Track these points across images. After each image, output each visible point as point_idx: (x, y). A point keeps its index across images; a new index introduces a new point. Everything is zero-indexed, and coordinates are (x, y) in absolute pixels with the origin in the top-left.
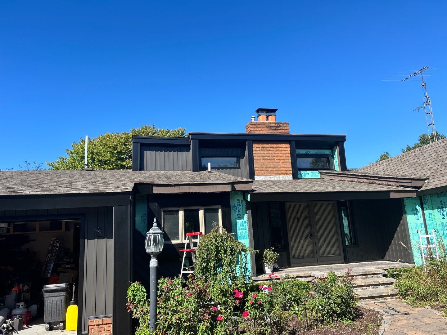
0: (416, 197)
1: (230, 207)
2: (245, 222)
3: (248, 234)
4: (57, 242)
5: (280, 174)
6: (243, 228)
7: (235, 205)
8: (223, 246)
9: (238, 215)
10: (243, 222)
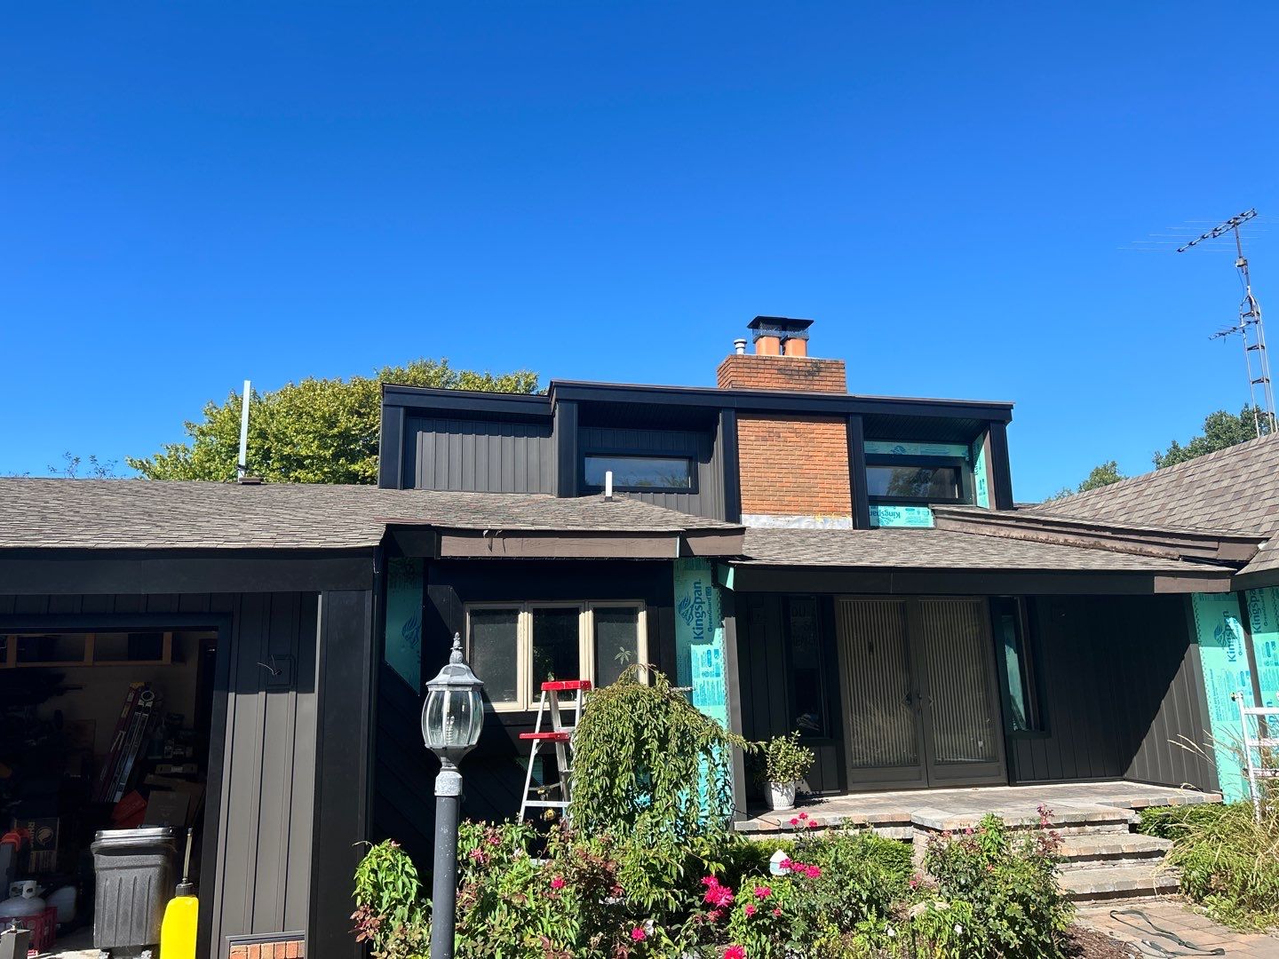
0: (1227, 593)
1: (672, 604)
2: (716, 651)
3: (723, 688)
4: (147, 696)
5: (815, 513)
6: (710, 669)
7: (686, 601)
8: (656, 728)
9: (696, 631)
10: (709, 652)
